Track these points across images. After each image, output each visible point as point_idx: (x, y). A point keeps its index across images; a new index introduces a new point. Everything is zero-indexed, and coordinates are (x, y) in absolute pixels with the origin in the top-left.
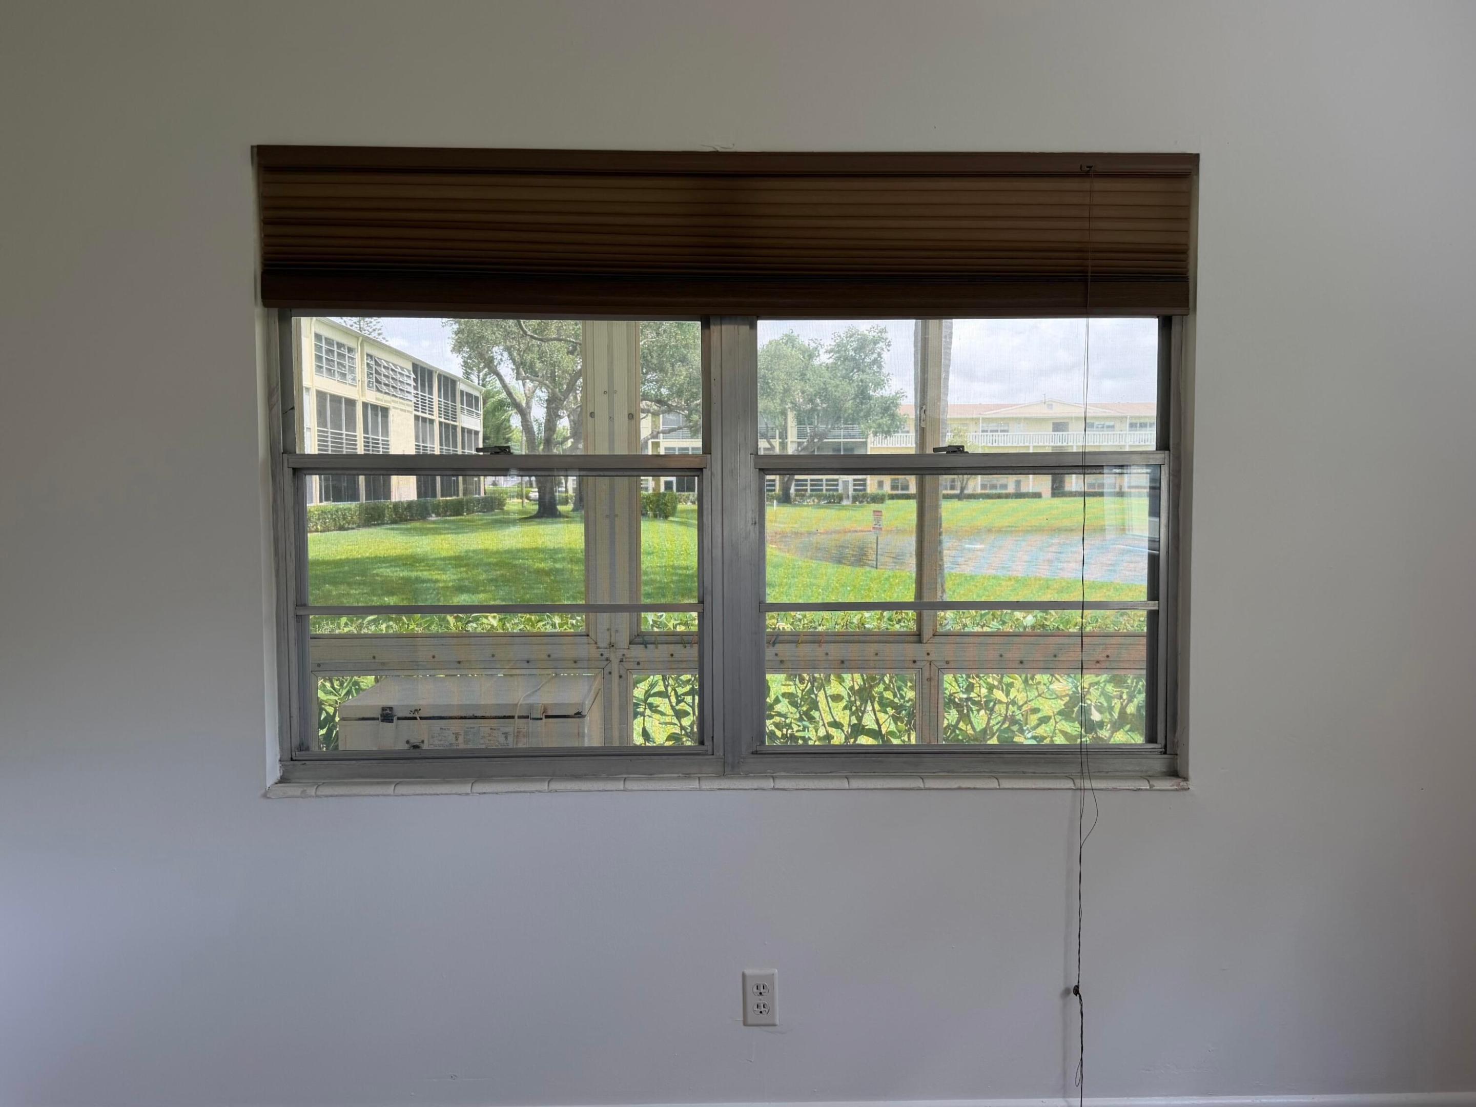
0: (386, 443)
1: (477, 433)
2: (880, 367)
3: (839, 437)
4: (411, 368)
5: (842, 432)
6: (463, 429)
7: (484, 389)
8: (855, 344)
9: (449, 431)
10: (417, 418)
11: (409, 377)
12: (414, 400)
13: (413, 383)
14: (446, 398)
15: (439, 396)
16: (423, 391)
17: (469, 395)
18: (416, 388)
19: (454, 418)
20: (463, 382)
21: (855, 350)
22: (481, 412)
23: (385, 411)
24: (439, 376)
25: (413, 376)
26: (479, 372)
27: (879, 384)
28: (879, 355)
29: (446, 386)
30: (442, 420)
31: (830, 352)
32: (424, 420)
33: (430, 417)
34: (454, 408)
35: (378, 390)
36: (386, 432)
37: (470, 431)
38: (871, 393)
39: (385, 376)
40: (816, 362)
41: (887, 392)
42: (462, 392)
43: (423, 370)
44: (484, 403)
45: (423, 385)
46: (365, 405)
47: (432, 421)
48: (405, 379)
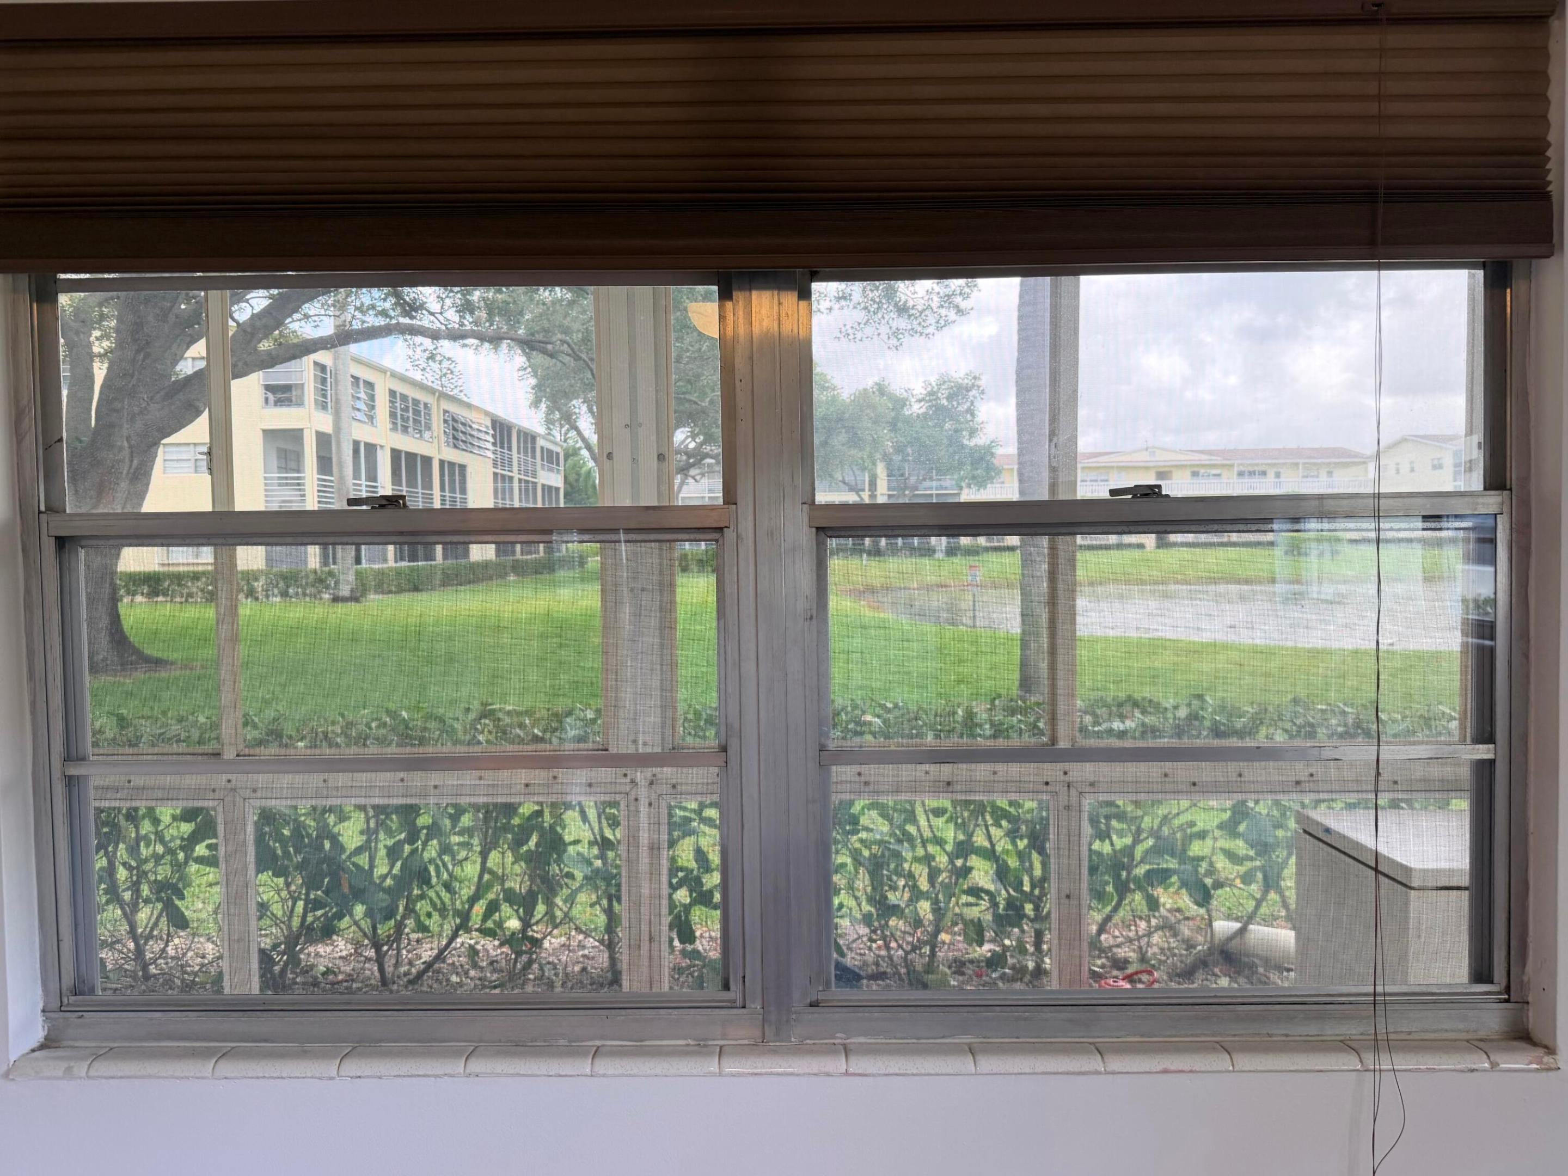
0: (464, 501)
1: (557, 489)
2: (973, 415)
3: (931, 488)
4: (489, 424)
5: (934, 484)
6: (543, 486)
7: (565, 445)
8: (946, 393)
9: (528, 488)
10: (495, 474)
11: (487, 433)
12: (492, 456)
13: (491, 440)
14: (526, 453)
15: (519, 453)
16: (502, 447)
17: (550, 452)
18: (494, 444)
19: (534, 476)
20: (544, 438)
21: (948, 398)
22: (562, 468)
23: (463, 468)
24: (519, 432)
25: (491, 432)
26: (561, 428)
27: (973, 432)
28: (972, 403)
29: (526, 442)
30: (522, 477)
31: (920, 401)
32: (503, 476)
33: (510, 474)
34: (534, 464)
35: (455, 447)
36: (463, 491)
37: (550, 488)
38: (966, 442)
39: (462, 432)
40: (907, 412)
41: (980, 440)
42: (542, 448)
43: (502, 425)
44: (566, 460)
45: (502, 443)
46: (442, 462)
47: (511, 478)
48: (482, 436)
